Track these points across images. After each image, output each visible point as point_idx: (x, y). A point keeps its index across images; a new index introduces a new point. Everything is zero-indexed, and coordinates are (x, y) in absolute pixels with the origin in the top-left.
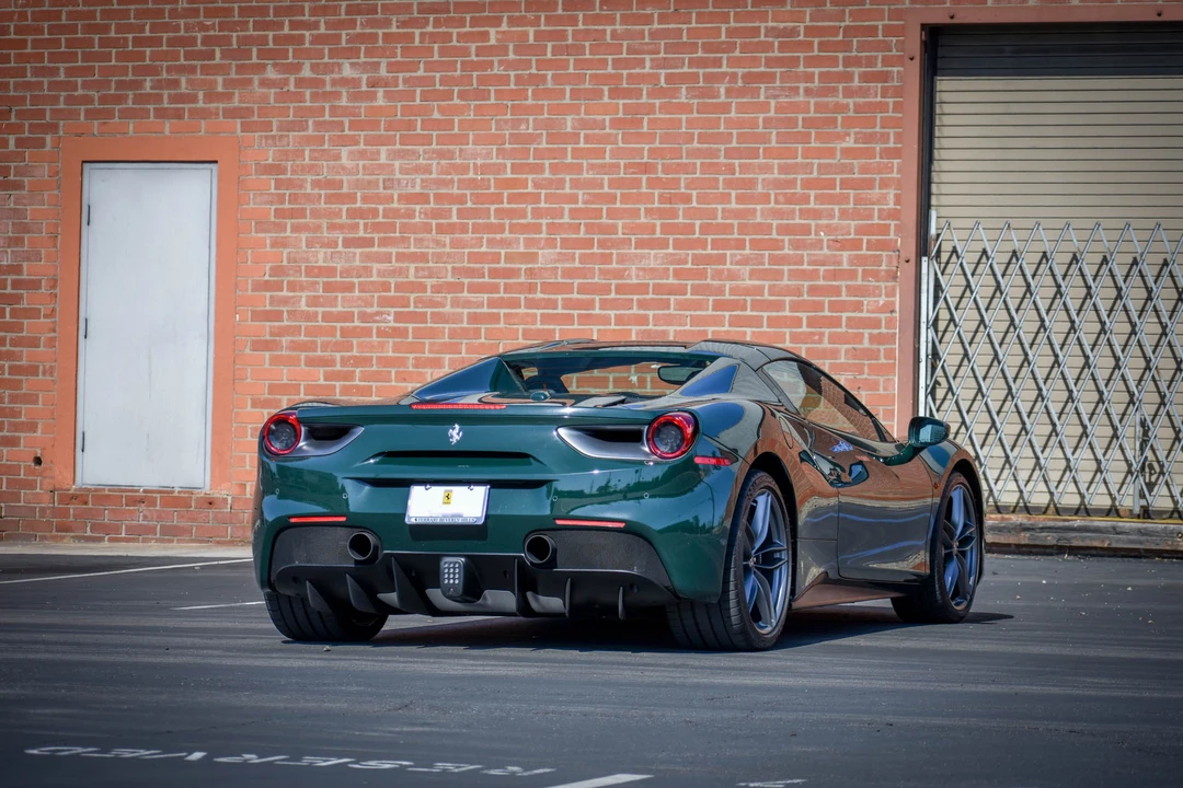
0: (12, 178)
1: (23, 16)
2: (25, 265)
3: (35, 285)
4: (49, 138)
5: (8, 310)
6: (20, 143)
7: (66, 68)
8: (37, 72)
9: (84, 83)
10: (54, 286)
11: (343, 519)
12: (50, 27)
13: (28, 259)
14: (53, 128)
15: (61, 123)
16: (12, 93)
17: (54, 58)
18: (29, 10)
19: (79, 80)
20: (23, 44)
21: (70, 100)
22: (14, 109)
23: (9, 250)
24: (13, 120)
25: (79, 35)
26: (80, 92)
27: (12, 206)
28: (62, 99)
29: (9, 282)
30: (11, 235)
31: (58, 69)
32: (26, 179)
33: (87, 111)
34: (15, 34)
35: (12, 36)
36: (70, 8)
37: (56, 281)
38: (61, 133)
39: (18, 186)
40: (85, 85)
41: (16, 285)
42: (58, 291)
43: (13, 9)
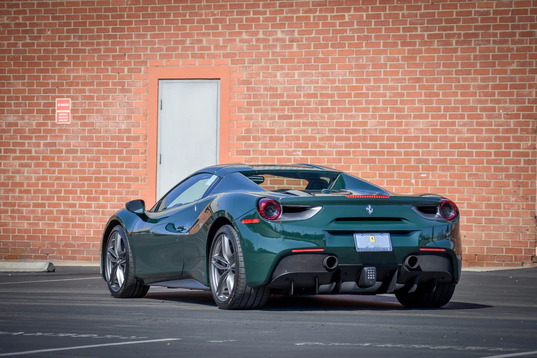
0: (126, 87)
1: (131, 9)
2: (132, 129)
3: (136, 138)
4: (143, 68)
5: (125, 150)
6: (129, 70)
7: (150, 35)
8: (138, 36)
9: (159, 41)
10: (146, 139)
11: (322, 250)
12: (143, 14)
13: (134, 126)
14: (145, 63)
15: (149, 61)
16: (126, 47)
17: (145, 29)
18: (133, 6)
19: (157, 40)
20: (130, 23)
21: (152, 50)
22: (127, 54)
23: (125, 122)
24: (127, 59)
25: (157, 19)
26: (157, 46)
27: (126, 101)
28: (149, 49)
29: (125, 138)
30: (126, 114)
31: (146, 35)
32: (133, 88)
33: (160, 55)
34: (127, 18)
35: (126, 19)
36: (152, 5)
37: (147, 136)
38: (148, 65)
39: (129, 91)
40: (159, 43)
41: (128, 138)
42: (147, 141)
43: (126, 6)
